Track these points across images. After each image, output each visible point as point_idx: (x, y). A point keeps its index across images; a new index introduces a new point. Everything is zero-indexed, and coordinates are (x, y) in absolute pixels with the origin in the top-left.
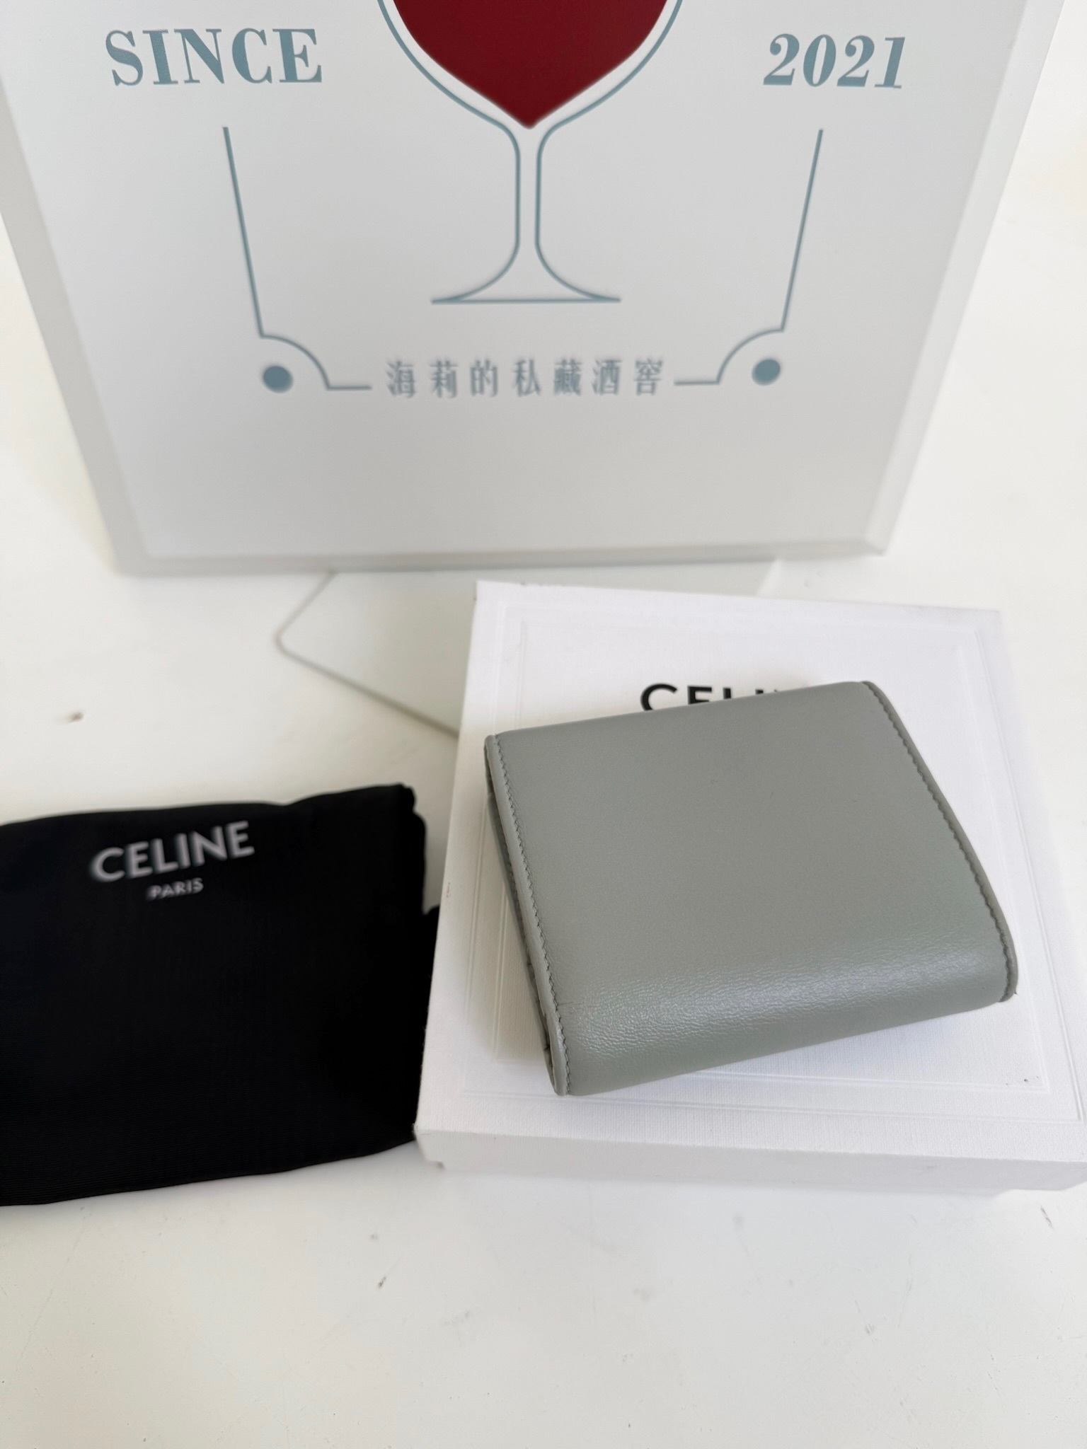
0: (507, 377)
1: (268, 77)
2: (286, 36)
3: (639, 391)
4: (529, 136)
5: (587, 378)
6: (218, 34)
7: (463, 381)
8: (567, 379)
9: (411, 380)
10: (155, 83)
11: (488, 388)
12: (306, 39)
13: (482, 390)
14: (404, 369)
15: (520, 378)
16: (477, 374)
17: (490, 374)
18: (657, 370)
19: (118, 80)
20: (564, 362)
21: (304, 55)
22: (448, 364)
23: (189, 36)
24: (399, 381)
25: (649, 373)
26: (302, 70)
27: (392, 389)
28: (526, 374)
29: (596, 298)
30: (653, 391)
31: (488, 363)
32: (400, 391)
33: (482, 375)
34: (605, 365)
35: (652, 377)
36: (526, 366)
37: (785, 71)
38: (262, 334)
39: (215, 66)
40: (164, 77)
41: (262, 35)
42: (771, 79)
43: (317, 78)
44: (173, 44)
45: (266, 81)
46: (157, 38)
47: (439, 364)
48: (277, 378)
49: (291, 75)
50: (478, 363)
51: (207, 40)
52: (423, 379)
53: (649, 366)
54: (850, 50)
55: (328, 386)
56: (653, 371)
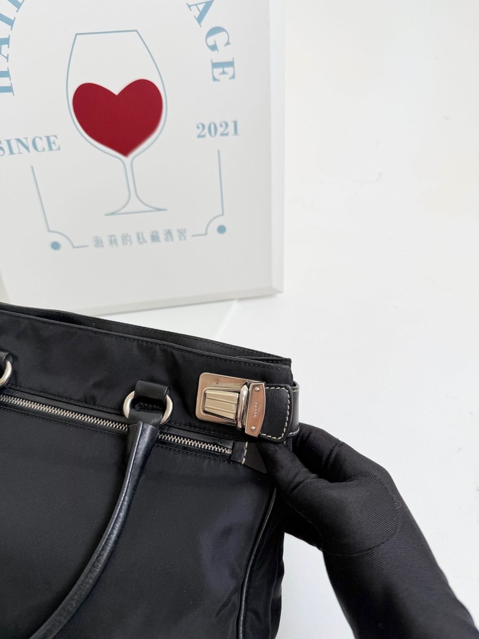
0: (134, 239)
1: (44, 150)
2: (48, 138)
3: (180, 239)
4: (127, 160)
5: (162, 236)
6: (28, 139)
7: (120, 241)
8: (155, 238)
9: (102, 242)
10: (9, 155)
11: (129, 243)
12: (54, 138)
13: (127, 244)
14: (98, 239)
15: (139, 239)
16: (124, 238)
17: (128, 238)
18: (185, 232)
20: (153, 232)
21: (54, 143)
22: (114, 236)
23: (18, 140)
24: (98, 243)
25: (182, 234)
26: (54, 147)
27: (96, 246)
28: (141, 237)
29: (159, 210)
30: (185, 239)
31: (127, 234)
32: (99, 247)
33: (126, 239)
34: (166, 232)
35: (184, 235)
36: (140, 235)
37: (203, 134)
38: (49, 231)
39: (27, 148)
40: (11, 152)
41: (41, 138)
42: (199, 136)
43: (59, 149)
44: (14, 144)
45: (43, 152)
46: (8, 142)
47: (111, 236)
48: (55, 246)
49: (50, 148)
50: (124, 235)
51: (24, 141)
52: (106, 242)
53: (182, 231)
54: (221, 126)
55: (74, 247)
56: (184, 233)
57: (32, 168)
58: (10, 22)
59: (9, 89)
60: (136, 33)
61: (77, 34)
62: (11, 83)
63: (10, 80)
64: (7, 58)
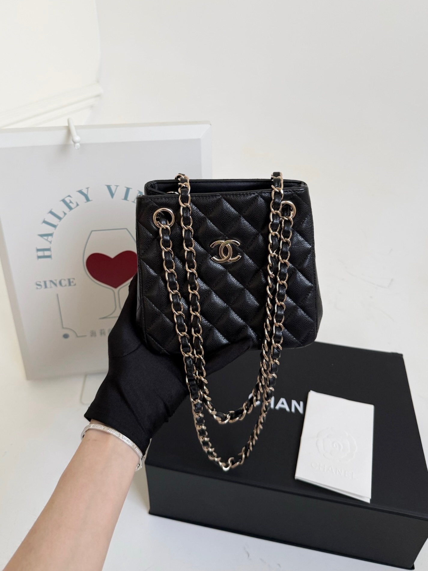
1: (66, 285)
2: (69, 280)
4: (116, 290)
6: (57, 280)
9: (95, 334)
10: (44, 288)
12: (73, 280)
14: (94, 332)
19: (37, 288)
21: (73, 282)
22: (103, 330)
23: (51, 281)
24: (93, 334)
26: (72, 284)
27: (91, 336)
32: (93, 336)
38: (63, 328)
39: (55, 285)
40: (46, 287)
41: (65, 280)
43: (75, 285)
44: (48, 284)
45: (65, 287)
46: (45, 282)
47: (101, 330)
48: (66, 336)
51: (55, 282)
52: (98, 333)
55: (77, 336)
57: (57, 295)
58: (54, 226)
59: (49, 257)
60: (126, 230)
61: (92, 231)
62: (51, 254)
63: (51, 252)
64: (51, 242)
